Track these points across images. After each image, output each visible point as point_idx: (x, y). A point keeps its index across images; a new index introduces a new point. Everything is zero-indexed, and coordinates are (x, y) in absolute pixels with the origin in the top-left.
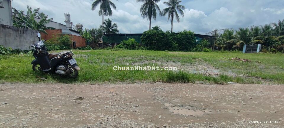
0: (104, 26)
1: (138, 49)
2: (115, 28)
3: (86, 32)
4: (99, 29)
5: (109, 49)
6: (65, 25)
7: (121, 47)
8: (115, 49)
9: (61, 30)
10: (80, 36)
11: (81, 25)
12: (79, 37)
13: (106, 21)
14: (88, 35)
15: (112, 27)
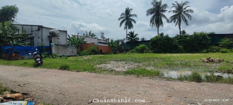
0: (128, 36)
1: (146, 53)
6: (100, 39)
7: (133, 52)
8: (129, 53)
9: (94, 43)
11: (108, 38)
13: (130, 33)
15: (135, 37)
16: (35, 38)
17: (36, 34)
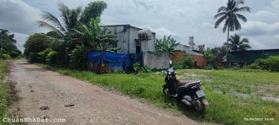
0: (230, 42)
2: (245, 43)
3: (208, 51)
4: (223, 47)
5: (236, 69)
6: (188, 47)
7: (255, 68)
8: (246, 70)
9: (185, 51)
10: (201, 55)
11: (203, 45)
12: (201, 57)
13: (232, 38)
14: (209, 54)
15: (241, 43)
16: (118, 43)
17: (121, 37)
